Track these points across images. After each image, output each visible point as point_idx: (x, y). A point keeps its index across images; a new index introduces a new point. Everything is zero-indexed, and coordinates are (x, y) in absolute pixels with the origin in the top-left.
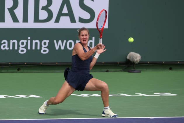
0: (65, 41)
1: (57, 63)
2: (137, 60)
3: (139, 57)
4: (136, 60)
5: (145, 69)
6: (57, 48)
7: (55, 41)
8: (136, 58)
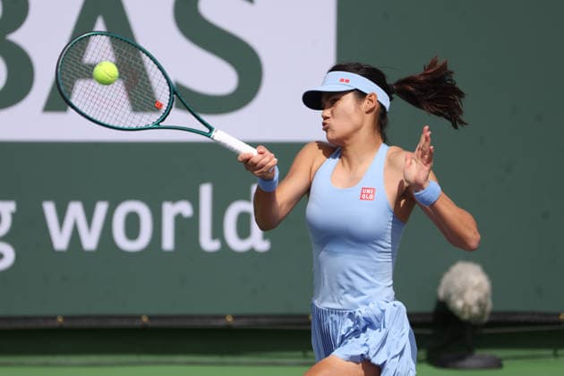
0: (101, 209)
1: (60, 320)
2: (465, 305)
3: (477, 288)
4: (459, 304)
5: (550, 352)
6: (60, 241)
7: (49, 209)
8: (461, 295)
